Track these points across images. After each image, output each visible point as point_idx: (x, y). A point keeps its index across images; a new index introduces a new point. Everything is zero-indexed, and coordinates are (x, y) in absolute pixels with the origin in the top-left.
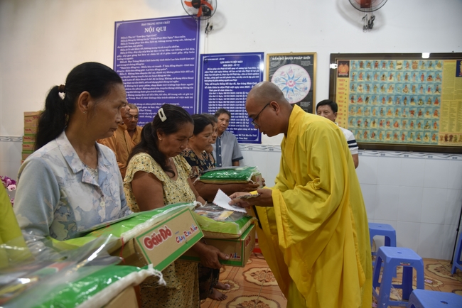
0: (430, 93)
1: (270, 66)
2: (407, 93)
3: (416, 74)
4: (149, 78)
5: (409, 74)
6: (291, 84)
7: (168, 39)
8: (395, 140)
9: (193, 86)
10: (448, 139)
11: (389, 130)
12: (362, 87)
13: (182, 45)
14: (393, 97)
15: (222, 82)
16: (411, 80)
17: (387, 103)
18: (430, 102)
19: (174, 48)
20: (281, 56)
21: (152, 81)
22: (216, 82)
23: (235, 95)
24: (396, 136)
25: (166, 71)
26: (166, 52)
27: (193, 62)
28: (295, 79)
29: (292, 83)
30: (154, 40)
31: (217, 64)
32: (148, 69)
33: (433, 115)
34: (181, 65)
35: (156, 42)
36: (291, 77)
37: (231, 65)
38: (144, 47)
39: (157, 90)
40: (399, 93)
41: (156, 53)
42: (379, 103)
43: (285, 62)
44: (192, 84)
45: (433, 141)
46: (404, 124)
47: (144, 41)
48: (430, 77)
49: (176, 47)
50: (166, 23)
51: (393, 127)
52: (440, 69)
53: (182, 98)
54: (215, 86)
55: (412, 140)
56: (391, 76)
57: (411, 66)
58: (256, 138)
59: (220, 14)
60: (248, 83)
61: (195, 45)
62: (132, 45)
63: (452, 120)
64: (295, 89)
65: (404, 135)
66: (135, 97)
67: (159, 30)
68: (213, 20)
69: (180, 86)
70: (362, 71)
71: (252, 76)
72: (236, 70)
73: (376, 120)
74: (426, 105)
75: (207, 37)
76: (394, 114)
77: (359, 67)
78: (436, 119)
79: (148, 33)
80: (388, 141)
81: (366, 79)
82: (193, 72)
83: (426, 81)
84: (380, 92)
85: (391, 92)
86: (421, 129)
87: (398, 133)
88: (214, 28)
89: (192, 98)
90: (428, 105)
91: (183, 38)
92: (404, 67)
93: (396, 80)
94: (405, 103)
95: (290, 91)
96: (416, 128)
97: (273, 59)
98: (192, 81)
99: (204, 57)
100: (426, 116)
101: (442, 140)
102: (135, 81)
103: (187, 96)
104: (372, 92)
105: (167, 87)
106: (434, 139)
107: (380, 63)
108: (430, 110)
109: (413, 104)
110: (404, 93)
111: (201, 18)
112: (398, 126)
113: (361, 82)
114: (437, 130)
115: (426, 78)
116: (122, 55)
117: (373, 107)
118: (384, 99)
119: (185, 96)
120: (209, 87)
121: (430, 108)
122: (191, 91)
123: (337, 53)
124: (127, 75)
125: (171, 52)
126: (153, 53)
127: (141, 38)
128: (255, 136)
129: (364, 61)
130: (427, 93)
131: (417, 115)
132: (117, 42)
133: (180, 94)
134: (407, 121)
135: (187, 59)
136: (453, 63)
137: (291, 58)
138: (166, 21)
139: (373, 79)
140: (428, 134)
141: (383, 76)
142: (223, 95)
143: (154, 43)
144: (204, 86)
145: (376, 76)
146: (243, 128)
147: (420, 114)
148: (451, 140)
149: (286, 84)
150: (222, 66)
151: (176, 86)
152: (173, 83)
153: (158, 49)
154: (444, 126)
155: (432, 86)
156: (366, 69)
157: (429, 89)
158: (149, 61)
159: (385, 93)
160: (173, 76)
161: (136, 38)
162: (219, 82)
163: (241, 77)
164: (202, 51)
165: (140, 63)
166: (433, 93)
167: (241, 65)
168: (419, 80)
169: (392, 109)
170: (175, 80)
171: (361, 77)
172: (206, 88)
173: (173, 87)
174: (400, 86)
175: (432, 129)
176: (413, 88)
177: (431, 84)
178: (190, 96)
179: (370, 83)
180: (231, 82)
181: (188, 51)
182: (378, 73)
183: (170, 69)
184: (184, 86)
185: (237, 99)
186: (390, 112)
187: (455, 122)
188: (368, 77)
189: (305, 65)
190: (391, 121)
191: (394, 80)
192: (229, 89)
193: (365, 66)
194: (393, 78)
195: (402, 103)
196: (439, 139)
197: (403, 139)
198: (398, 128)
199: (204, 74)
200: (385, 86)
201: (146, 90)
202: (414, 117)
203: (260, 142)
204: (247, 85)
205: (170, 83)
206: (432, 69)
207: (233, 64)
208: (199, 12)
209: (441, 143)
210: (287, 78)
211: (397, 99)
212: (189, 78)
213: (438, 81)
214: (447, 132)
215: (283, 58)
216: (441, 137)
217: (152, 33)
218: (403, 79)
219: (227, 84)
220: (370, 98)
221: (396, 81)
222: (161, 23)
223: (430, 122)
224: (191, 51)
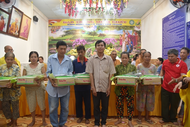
7: (176, 20)
9: (184, 38)
13: (180, 21)
19: (178, 23)
21: (172, 39)
25: (175, 34)
26: (175, 26)
32: (171, 34)
34: (180, 30)
35: (172, 22)
38: (169, 26)
39: (173, 42)
50: (175, 13)
53: (180, 44)
61: (184, 19)
62: (166, 26)
66: (167, 46)
67: (173, 17)
69: (180, 39)
79: (170, 20)
82: (183, 32)
91: (180, 18)
98: (183, 36)
99: (188, 24)
102: (167, 40)
103: (182, 43)
105: (176, 40)
116: (164, 31)
119: (181, 43)
122: (183, 41)
125: (177, 25)
126: (172, 27)
127: (169, 22)
132: (163, 26)
135: (182, 27)
144: (188, 37)
151: (179, 40)
152: (178, 39)
158: (171, 31)
160: (178, 35)
161: (167, 23)
164: (187, 21)
165: (168, 32)
170: (178, 37)
173: (177, 40)
183: (177, 33)
199: (188, 31)
201: (170, 43)
217: (172, 19)
222: (174, 14)
224: (183, 22)
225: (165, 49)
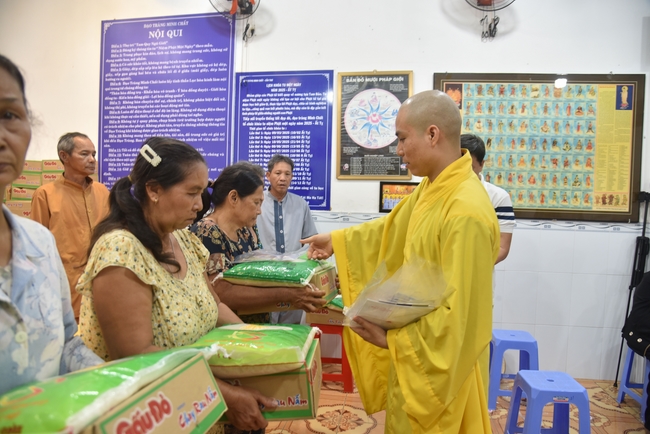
0: (581, 133)
1: (343, 90)
2: (547, 134)
3: (560, 104)
4: (155, 109)
5: (549, 104)
6: (374, 119)
7: (186, 49)
8: (531, 203)
9: (225, 122)
10: (607, 201)
11: (523, 189)
12: (481, 124)
13: (208, 58)
14: (526, 139)
15: (269, 116)
16: (553, 114)
17: (519, 148)
18: (580, 146)
19: (196, 63)
20: (360, 76)
21: (161, 113)
22: (260, 116)
23: (290, 135)
24: (531, 197)
25: (182, 98)
26: (182, 69)
27: (224, 85)
28: (381, 111)
29: (377, 117)
30: (164, 51)
31: (261, 88)
32: (154, 95)
33: (584, 165)
34: (206, 90)
35: (167, 53)
36: (375, 108)
37: (284, 90)
38: (147, 61)
39: (169, 128)
40: (535, 133)
41: (166, 70)
42: (507, 148)
43: (365, 85)
44: (223, 119)
45: (585, 205)
46: (544, 179)
47: (149, 52)
48: (580, 109)
49: (197, 61)
50: (182, 24)
51: (528, 183)
52: (594, 98)
53: (207, 140)
54: (258, 121)
55: (555, 203)
56: (523, 108)
57: (552, 93)
58: (322, 201)
59: (265, 11)
60: (309, 118)
61: (228, 58)
62: (130, 58)
63: (612, 173)
64: (380, 127)
65: (543, 196)
66: (134, 138)
67: (171, 34)
68: (255, 20)
69: (205, 122)
70: (480, 99)
71: (315, 106)
72: (291, 97)
73: (503, 174)
74: (574, 150)
75: (246, 46)
76: (529, 165)
77: (476, 93)
78: (589, 172)
79: (154, 40)
80: (520, 205)
81: (487, 112)
82: (224, 99)
83: (574, 116)
84: (508, 131)
85: (524, 132)
86: (567, 187)
87: (535, 193)
88: (256, 32)
89: (222, 140)
90: (578, 151)
91: (209, 48)
92: (542, 94)
93: (531, 113)
94: (544, 148)
95: (374, 130)
96: (561, 185)
97: (348, 81)
98: (223, 114)
99: (241, 78)
100: (574, 167)
101: (598, 202)
102: (134, 114)
103: (216, 137)
104: (496, 131)
105: (184, 123)
106: (587, 201)
107: (506, 88)
108: (581, 158)
109: (556, 149)
110: (542, 134)
111: (237, 17)
112: (534, 182)
113: (480, 117)
114: (590, 187)
115: (574, 111)
116: (113, 73)
117: (497, 154)
118: (513, 141)
119: (212, 137)
120: (249, 124)
121: (581, 155)
122: (222, 129)
123: (443, 72)
124: (122, 105)
125: (190, 69)
126: (162, 70)
127: (144, 47)
128: (321, 198)
129: (484, 85)
130: (575, 132)
131: (562, 166)
132: (106, 53)
133: (205, 135)
134: (548, 175)
135: (215, 80)
136: (612, 89)
137: (375, 80)
138: (183, 20)
139: (497, 112)
140: (578, 193)
141: (512, 107)
142: (271, 135)
143: (164, 55)
144: (242, 121)
145: (501, 107)
146: (302, 186)
147: (566, 164)
148: (610, 203)
149: (368, 119)
150: (268, 91)
151: (198, 122)
152: (194, 118)
153: (170, 65)
154: (601, 182)
155: (582, 123)
156: (486, 96)
157: (578, 128)
158: (156, 82)
159: (515, 133)
160: (193, 106)
161: (135, 47)
162: (265, 116)
163: (298, 108)
164: (238, 69)
165: (141, 85)
166: (584, 133)
167: (299, 90)
168: (564, 114)
169: (525, 157)
170: (196, 113)
171: (479, 108)
172: (244, 124)
173: (193, 123)
174: (537, 122)
175: (584, 185)
176: (556, 126)
177: (581, 119)
178: (219, 137)
179: (494, 117)
180: (284, 116)
181: (215, 67)
182: (505, 103)
183: (188, 95)
184: (210, 122)
185: (292, 142)
186: (523, 162)
187: (616, 177)
188: (490, 109)
189: (396, 90)
190: (524, 174)
191: (528, 113)
192: (281, 126)
193: (485, 92)
194: (526, 110)
195: (541, 148)
196: (594, 200)
197: (542, 201)
198: (534, 186)
199: (242, 103)
200: (515, 122)
201: (151, 128)
202: (558, 169)
203: (328, 208)
204: (308, 120)
205: (188, 118)
206: (582, 97)
207: (287, 88)
208: (234, 8)
209: (597, 207)
210: (369, 110)
211: (532, 142)
212: (218, 109)
213: (591, 115)
214: (605, 190)
215: (362, 80)
216: (597, 199)
217: (161, 39)
218: (541, 112)
219: (277, 118)
220: (493, 141)
221: (531, 115)
222: (175, 24)
223: (580, 176)
224: (221, 67)
225: (114, 146)
